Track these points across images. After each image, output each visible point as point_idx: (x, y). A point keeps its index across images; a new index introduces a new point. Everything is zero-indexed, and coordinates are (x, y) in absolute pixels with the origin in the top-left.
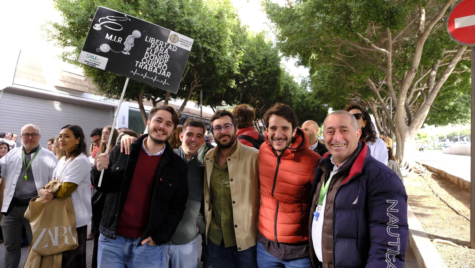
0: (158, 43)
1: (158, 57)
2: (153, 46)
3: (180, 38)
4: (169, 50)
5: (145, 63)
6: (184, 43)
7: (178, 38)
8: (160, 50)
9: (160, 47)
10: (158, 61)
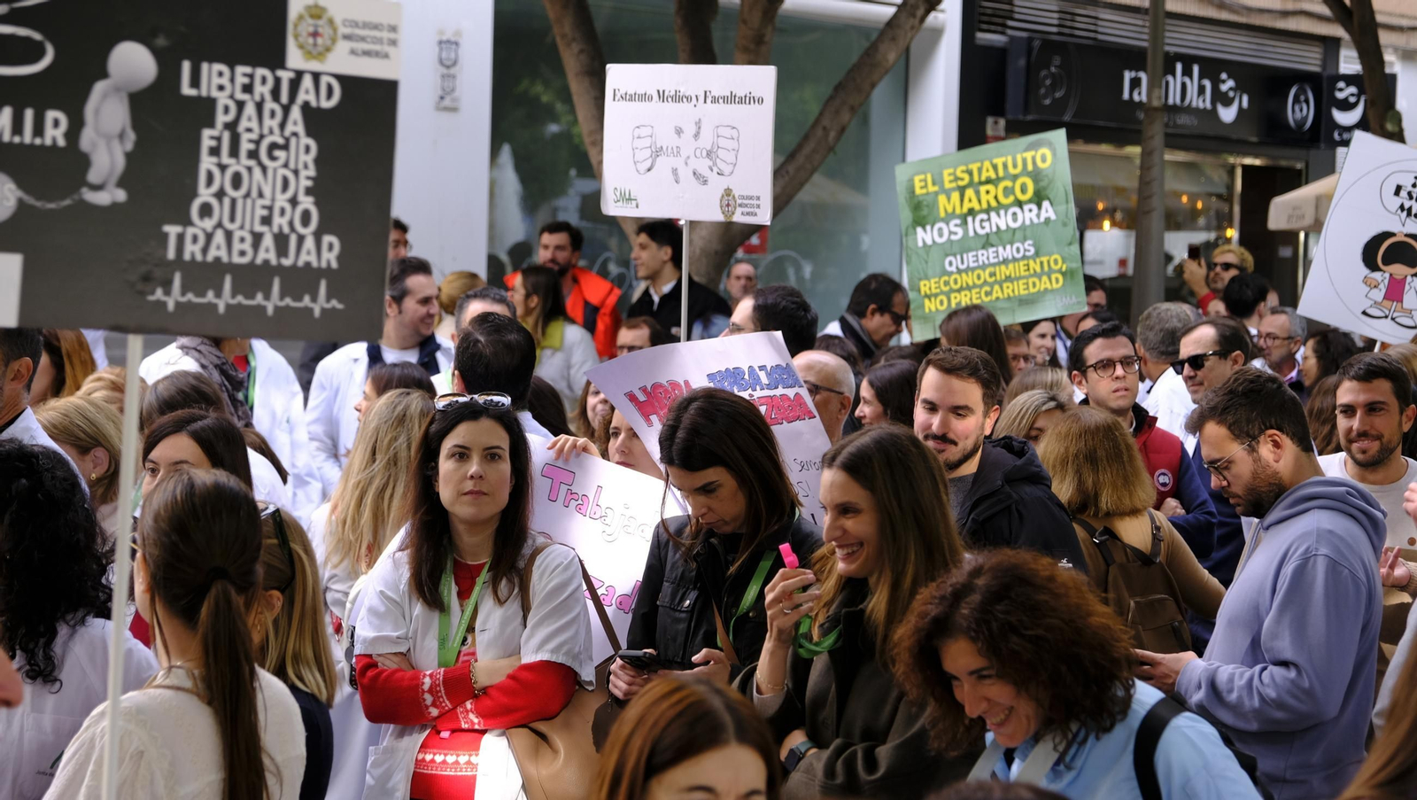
0: (248, 89)
1: (264, 169)
2: (226, 110)
3: (338, 20)
4: (306, 107)
5: (208, 224)
6: (363, 39)
7: (331, 22)
8: (267, 122)
9: (259, 106)
10: (267, 191)
